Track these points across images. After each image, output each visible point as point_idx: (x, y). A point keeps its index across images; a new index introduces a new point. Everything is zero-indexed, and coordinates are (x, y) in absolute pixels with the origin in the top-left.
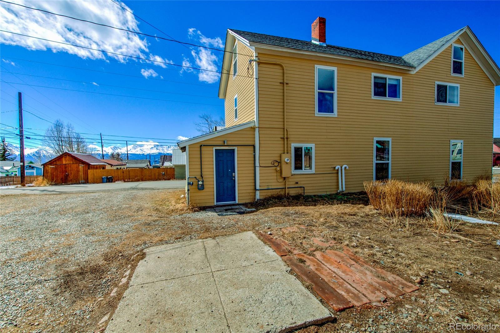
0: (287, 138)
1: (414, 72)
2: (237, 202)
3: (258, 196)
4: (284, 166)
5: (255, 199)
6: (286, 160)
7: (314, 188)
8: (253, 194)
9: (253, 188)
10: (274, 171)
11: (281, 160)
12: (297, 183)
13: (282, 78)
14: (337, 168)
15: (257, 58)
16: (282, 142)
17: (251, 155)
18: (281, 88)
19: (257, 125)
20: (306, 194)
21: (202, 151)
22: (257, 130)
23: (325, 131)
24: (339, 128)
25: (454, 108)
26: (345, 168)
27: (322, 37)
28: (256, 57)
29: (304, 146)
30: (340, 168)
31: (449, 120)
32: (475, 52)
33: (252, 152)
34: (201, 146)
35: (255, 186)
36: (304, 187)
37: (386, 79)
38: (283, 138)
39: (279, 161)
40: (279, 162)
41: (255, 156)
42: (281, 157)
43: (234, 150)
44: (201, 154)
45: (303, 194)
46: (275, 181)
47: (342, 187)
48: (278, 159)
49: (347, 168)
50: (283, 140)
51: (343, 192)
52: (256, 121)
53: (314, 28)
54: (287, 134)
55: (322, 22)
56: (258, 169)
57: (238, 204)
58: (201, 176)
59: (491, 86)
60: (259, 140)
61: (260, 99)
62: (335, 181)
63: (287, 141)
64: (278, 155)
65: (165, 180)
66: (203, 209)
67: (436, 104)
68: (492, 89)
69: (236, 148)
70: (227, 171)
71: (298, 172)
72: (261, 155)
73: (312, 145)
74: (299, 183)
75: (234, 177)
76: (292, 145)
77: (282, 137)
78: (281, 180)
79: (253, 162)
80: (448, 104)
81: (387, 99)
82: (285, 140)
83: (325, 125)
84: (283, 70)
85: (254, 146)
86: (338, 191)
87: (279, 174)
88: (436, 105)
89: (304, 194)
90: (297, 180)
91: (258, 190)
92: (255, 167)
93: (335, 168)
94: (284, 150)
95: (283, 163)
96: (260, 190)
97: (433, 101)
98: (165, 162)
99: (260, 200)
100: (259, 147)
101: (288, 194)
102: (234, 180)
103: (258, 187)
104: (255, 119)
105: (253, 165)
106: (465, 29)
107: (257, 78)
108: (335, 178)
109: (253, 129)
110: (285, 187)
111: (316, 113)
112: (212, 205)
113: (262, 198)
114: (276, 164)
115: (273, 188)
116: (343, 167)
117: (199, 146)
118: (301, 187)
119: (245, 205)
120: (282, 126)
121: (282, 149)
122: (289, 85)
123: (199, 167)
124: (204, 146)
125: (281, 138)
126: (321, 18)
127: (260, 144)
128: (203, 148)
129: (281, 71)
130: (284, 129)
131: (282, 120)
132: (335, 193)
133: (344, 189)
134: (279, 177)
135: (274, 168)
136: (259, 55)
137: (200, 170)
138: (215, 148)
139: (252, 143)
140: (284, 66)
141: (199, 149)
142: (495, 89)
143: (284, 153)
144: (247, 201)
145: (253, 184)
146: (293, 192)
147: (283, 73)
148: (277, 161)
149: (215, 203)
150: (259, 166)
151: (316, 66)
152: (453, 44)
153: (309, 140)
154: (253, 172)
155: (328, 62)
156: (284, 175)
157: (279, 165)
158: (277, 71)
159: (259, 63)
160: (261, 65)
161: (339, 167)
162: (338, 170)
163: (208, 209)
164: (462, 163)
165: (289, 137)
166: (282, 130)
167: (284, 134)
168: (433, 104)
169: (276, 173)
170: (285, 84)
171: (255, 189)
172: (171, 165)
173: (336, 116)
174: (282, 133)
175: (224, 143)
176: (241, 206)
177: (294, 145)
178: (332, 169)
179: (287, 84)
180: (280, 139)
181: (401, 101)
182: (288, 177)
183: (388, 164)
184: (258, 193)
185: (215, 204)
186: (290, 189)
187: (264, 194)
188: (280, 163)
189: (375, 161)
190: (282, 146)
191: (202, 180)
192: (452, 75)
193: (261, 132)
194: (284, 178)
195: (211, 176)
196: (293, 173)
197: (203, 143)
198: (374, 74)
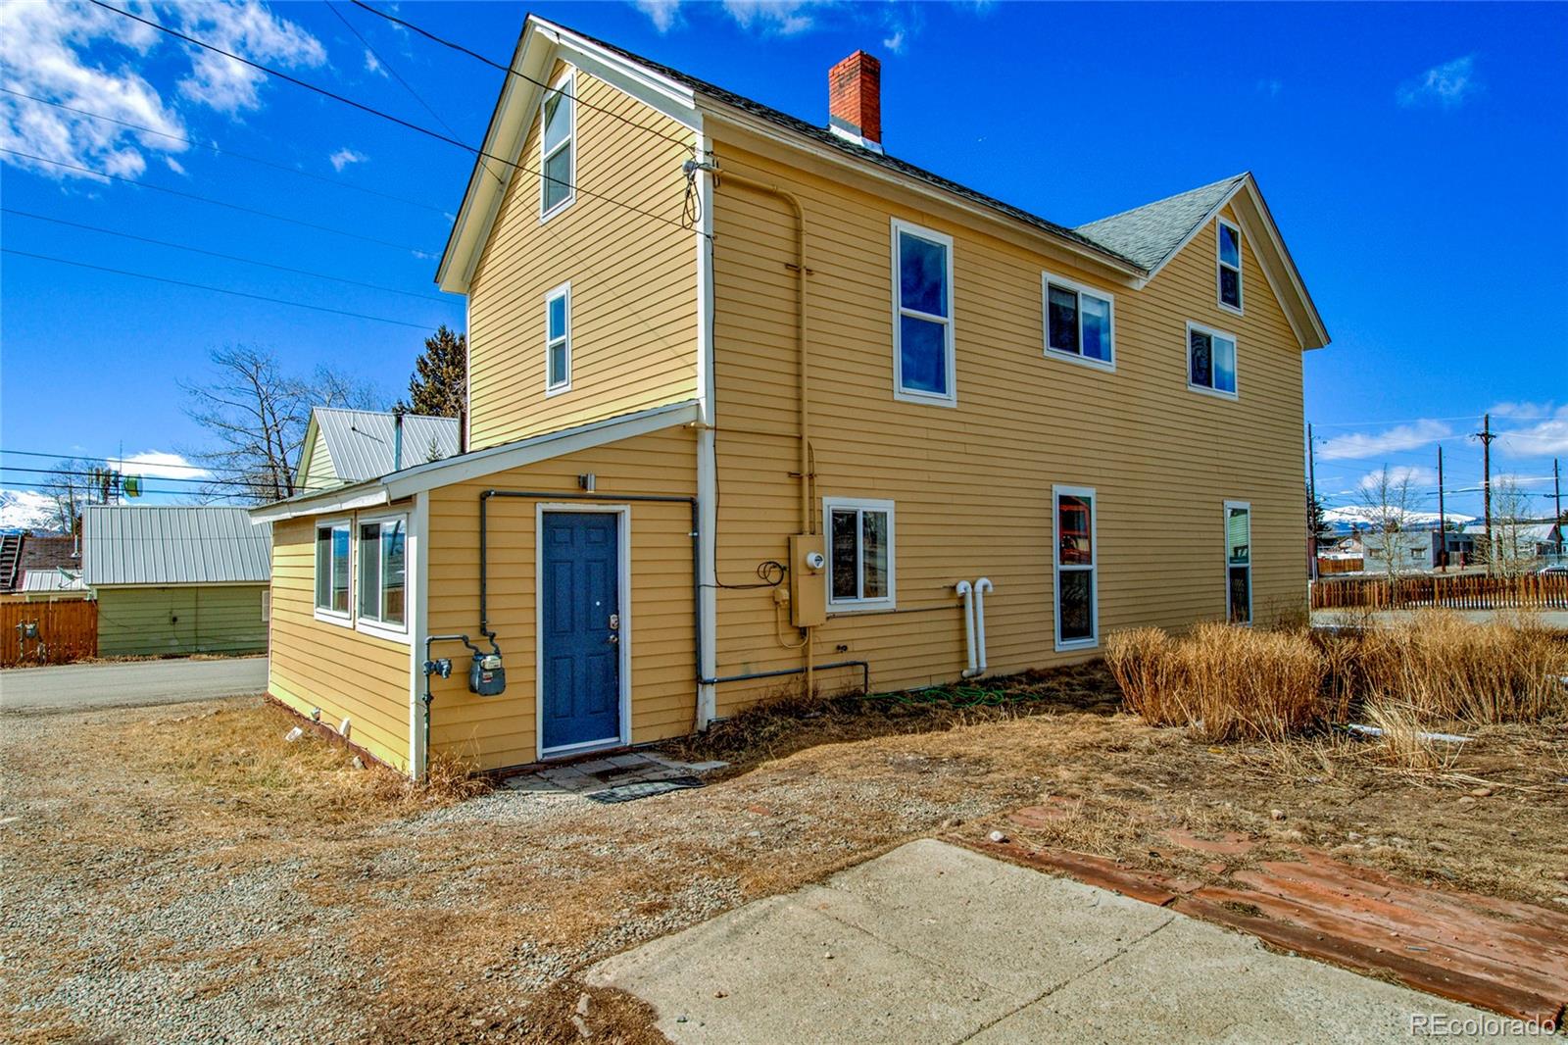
0: (811, 476)
1: (1139, 284)
2: (627, 737)
3: (710, 708)
4: (804, 584)
5: (695, 720)
6: (811, 558)
7: (895, 665)
8: (688, 702)
9: (687, 674)
10: (767, 605)
11: (789, 559)
12: (842, 649)
13: (789, 246)
14: (960, 590)
15: (710, 160)
16: (792, 491)
17: (682, 537)
18: (789, 283)
19: (706, 417)
20: (872, 690)
21: (488, 520)
22: (708, 438)
23: (923, 454)
24: (961, 448)
25: (1226, 405)
26: (985, 587)
27: (871, 125)
28: (707, 153)
29: (862, 505)
30: (970, 589)
31: (1220, 440)
32: (1261, 249)
33: (686, 527)
34: (484, 497)
35: (697, 665)
36: (865, 664)
37: (1075, 295)
38: (797, 476)
39: (783, 564)
40: (783, 569)
41: (695, 541)
42: (789, 547)
43: (615, 517)
44: (483, 532)
45: (863, 689)
46: (770, 642)
47: (978, 660)
48: (779, 555)
49: (990, 589)
50: (794, 481)
51: (978, 675)
52: (703, 403)
53: (841, 86)
54: (811, 461)
55: (871, 71)
56: (709, 597)
57: (632, 750)
58: (483, 630)
59: (1295, 350)
60: (717, 480)
61: (721, 318)
62: (955, 636)
63: (811, 485)
64: (780, 541)
65: (39, 662)
66: (499, 779)
67: (1189, 388)
68: (1296, 357)
69: (626, 510)
70: (589, 605)
71: (845, 605)
72: (723, 541)
73: (886, 506)
74: (850, 649)
75: (616, 633)
76: (826, 501)
77: (793, 468)
78: (790, 639)
79: (688, 568)
80: (1213, 392)
81: (1081, 360)
82: (806, 480)
83: (923, 433)
84: (797, 218)
85: (694, 504)
86: (966, 673)
87: (782, 616)
88: (1188, 392)
89: (866, 690)
90: (840, 637)
91: (712, 683)
92: (696, 587)
93: (954, 588)
94: (801, 522)
95: (800, 571)
96: (719, 681)
97: (1183, 380)
98: (28, 574)
99: (722, 723)
100: (717, 507)
101: (815, 692)
102: (616, 647)
103: (709, 671)
104: (700, 394)
105: (688, 581)
106: (1246, 182)
107: (711, 234)
108: (955, 625)
109: (691, 433)
110: (807, 663)
111: (896, 389)
112: (526, 759)
113: (725, 714)
114: (774, 577)
115: (763, 672)
116: (979, 587)
117: (474, 494)
118: (854, 664)
119: (665, 747)
120: (791, 430)
121: (793, 516)
122: (816, 277)
123: (475, 589)
124: (497, 495)
125: (790, 474)
126: (867, 56)
127: (718, 494)
128: (494, 507)
129: (789, 222)
130: (800, 438)
131: (791, 405)
132: (954, 679)
133: (983, 664)
134: (783, 628)
135: (766, 591)
136: (718, 147)
137: (475, 605)
138: (542, 506)
139: (682, 490)
140: (801, 207)
141: (475, 510)
142: (1303, 359)
143: (801, 534)
144: (668, 733)
145: (688, 660)
146: (828, 685)
147: (798, 231)
148: (776, 565)
149: (540, 751)
150: (714, 583)
151: (894, 221)
152: (1218, 216)
153: (879, 484)
154: (688, 608)
155: (928, 215)
156: (803, 620)
157: (785, 580)
158: (773, 220)
159: (718, 180)
160: (725, 189)
161: (968, 584)
162: (963, 598)
163: (514, 782)
164: (1250, 572)
165: (816, 472)
166: (793, 443)
167: (800, 461)
168: (1183, 388)
169: (773, 613)
170: (804, 271)
171: (698, 679)
172: (77, 584)
173: (954, 405)
174: (792, 454)
175: (584, 487)
176: (650, 757)
177: (832, 503)
178: (944, 594)
179: (809, 272)
180: (788, 480)
181: (1113, 370)
182: (814, 627)
183: (1088, 573)
184: (709, 698)
185: (540, 757)
186: (820, 674)
187: (733, 698)
188: (786, 570)
189: (1058, 567)
190: (792, 504)
191: (493, 649)
192: (1220, 306)
193: (723, 448)
194: (803, 632)
195: (527, 632)
196: (829, 609)
197: (494, 481)
198: (1049, 277)
